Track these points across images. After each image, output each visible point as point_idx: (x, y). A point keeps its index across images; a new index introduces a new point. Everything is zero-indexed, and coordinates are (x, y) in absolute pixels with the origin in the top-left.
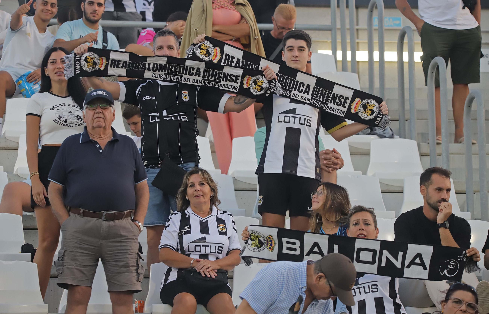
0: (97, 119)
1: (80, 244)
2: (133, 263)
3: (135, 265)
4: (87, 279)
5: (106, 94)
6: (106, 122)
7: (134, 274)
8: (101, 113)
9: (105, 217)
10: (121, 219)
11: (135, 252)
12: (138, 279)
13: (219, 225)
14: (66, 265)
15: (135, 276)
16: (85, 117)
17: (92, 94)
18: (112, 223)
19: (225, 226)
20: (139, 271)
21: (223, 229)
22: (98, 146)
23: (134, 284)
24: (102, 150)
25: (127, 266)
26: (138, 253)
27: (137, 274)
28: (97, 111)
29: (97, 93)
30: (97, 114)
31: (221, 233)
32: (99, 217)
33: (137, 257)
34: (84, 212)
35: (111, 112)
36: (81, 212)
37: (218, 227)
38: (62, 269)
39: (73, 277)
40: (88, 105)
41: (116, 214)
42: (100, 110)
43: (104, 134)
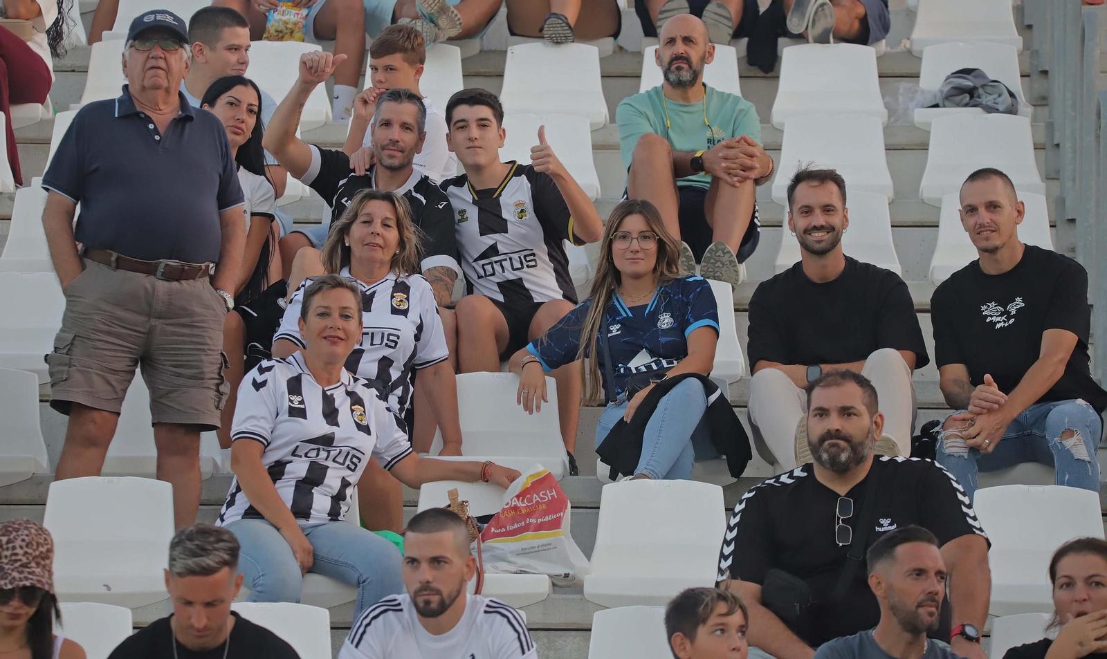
0: (152, 72)
1: (109, 326)
2: (213, 373)
3: (217, 376)
4: (115, 397)
5: (174, 21)
6: (169, 77)
7: (213, 394)
8: (161, 58)
9: (162, 272)
10: (194, 279)
11: (218, 351)
12: (219, 404)
13: (395, 294)
14: (75, 364)
15: (213, 397)
16: (128, 65)
17: (146, 19)
18: (175, 284)
19: (408, 299)
20: (222, 388)
21: (402, 304)
22: (151, 126)
23: (208, 412)
24: (159, 135)
25: (199, 377)
26: (222, 353)
27: (217, 393)
28: (154, 53)
29: (155, 17)
30: (153, 60)
31: (395, 311)
32: (151, 271)
33: (220, 362)
34: (118, 259)
35: (181, 57)
36: (113, 258)
37: (392, 297)
38: (68, 371)
39: (90, 390)
40: (134, 40)
41: (186, 268)
42: (160, 53)
43: (165, 103)
